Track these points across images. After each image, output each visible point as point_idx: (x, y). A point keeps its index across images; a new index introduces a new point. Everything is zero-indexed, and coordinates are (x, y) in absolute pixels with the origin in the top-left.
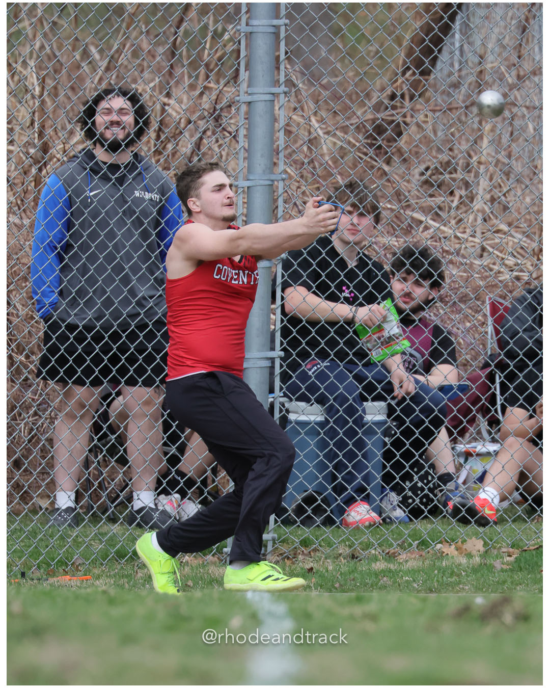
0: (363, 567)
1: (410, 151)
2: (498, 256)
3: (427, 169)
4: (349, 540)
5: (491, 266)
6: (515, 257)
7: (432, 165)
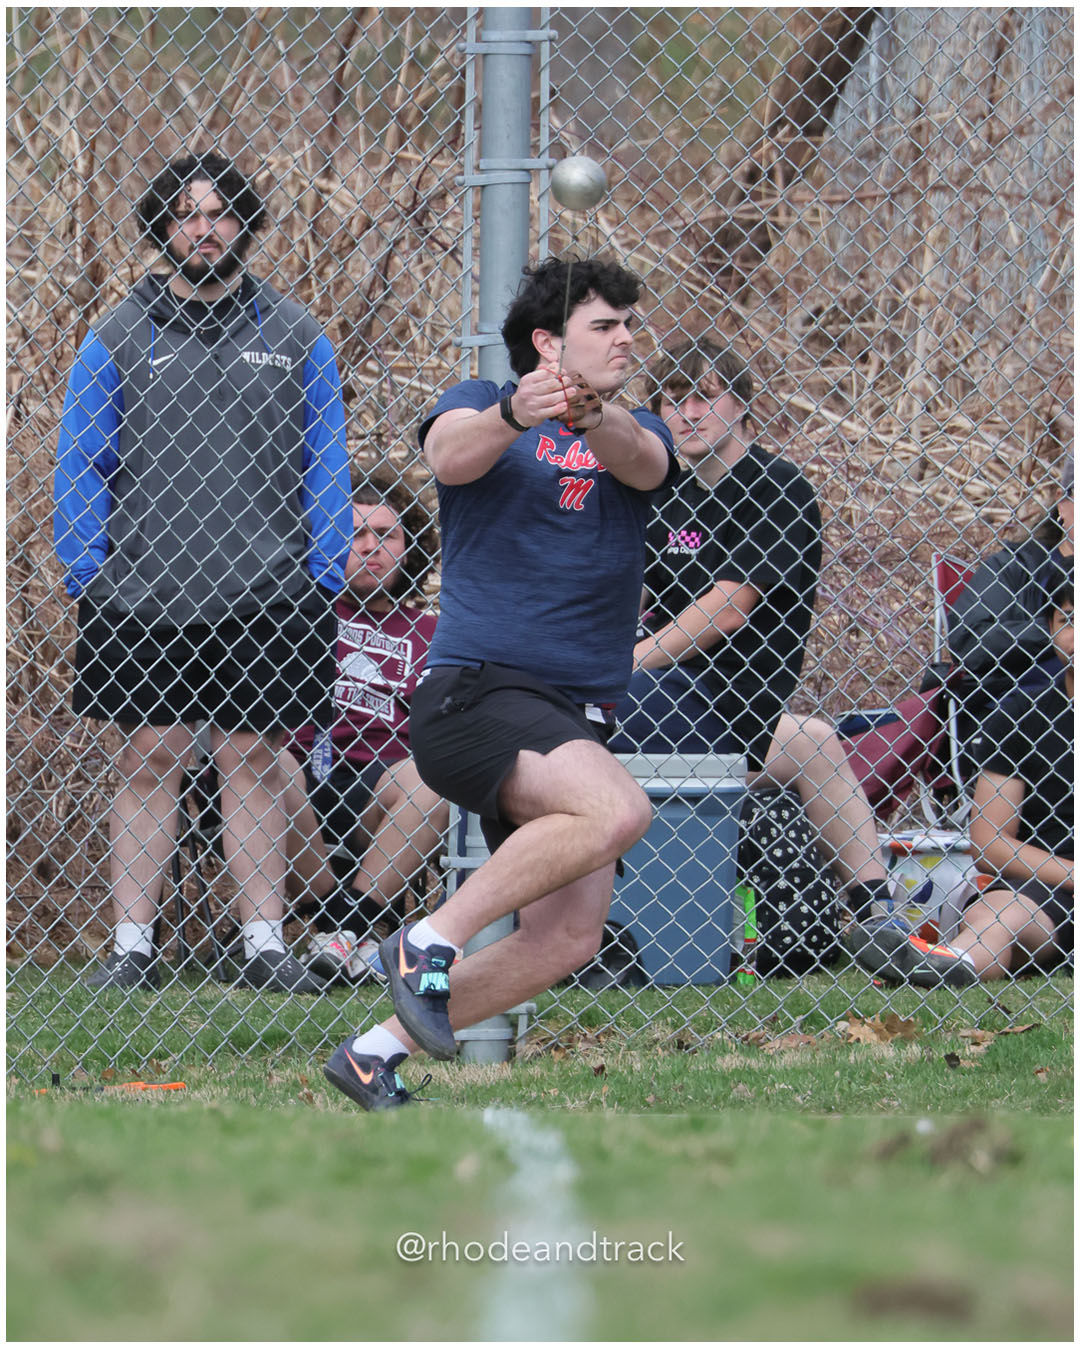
0: (699, 1064)
1: (786, 278)
2: (951, 477)
3: (818, 312)
4: (672, 1013)
5: (939, 495)
6: (985, 477)
7: (828, 304)
